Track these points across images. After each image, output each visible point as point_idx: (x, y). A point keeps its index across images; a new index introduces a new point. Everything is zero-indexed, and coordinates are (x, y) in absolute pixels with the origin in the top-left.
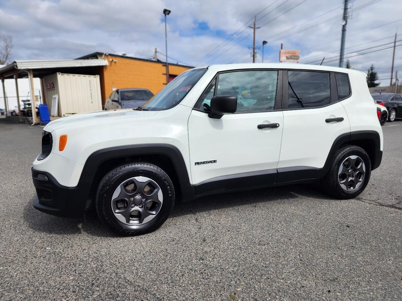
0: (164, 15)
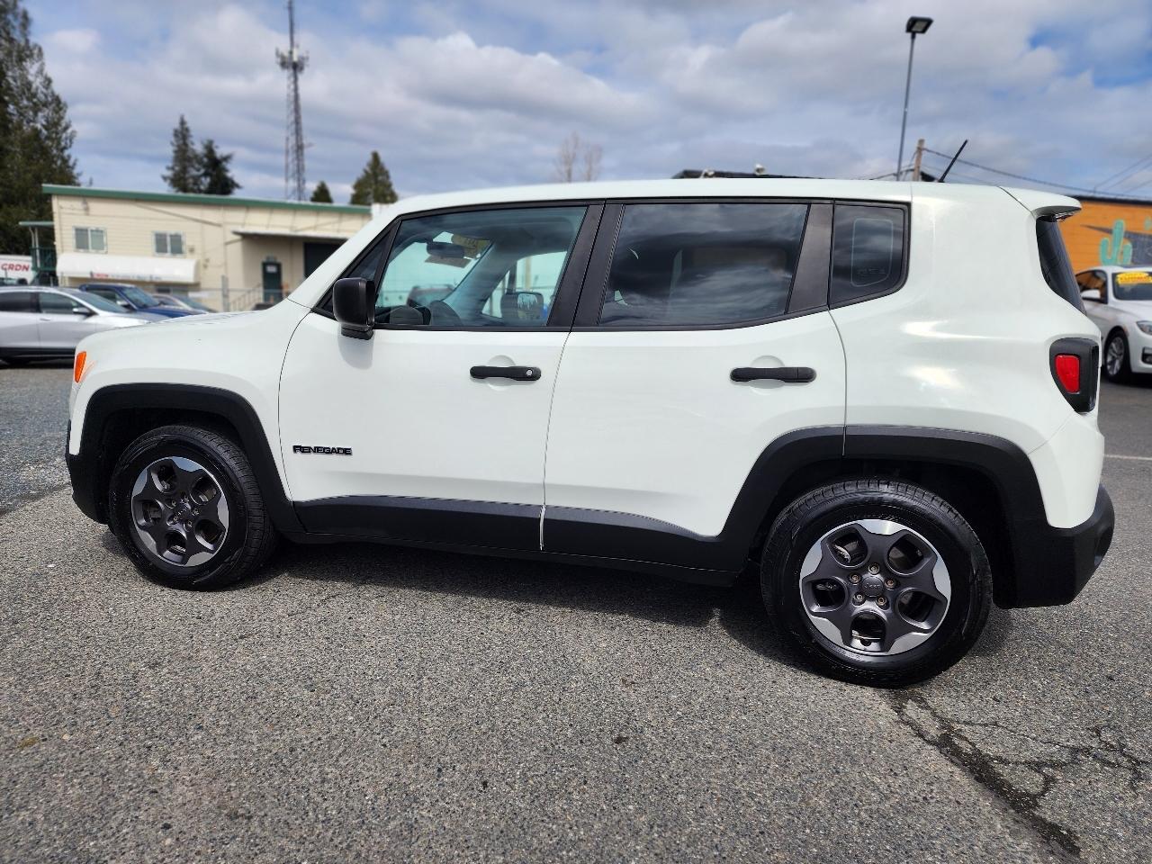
0: (909, 35)
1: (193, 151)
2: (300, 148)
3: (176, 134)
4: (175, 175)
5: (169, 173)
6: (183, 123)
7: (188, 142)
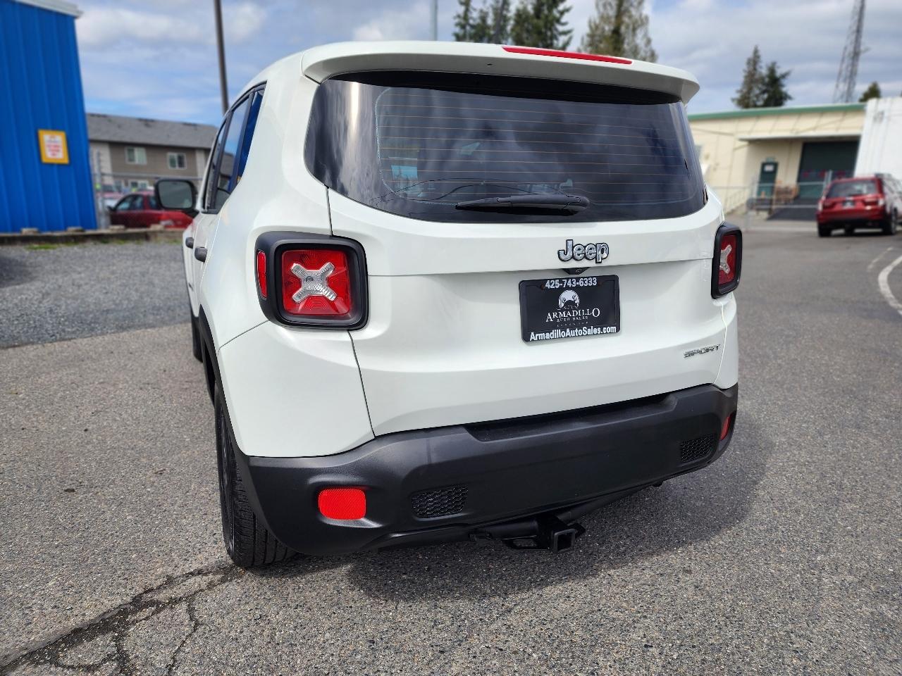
1: (761, 73)
2: (856, 55)
3: (749, 62)
4: (742, 96)
5: (737, 96)
6: (756, 52)
7: (758, 67)
